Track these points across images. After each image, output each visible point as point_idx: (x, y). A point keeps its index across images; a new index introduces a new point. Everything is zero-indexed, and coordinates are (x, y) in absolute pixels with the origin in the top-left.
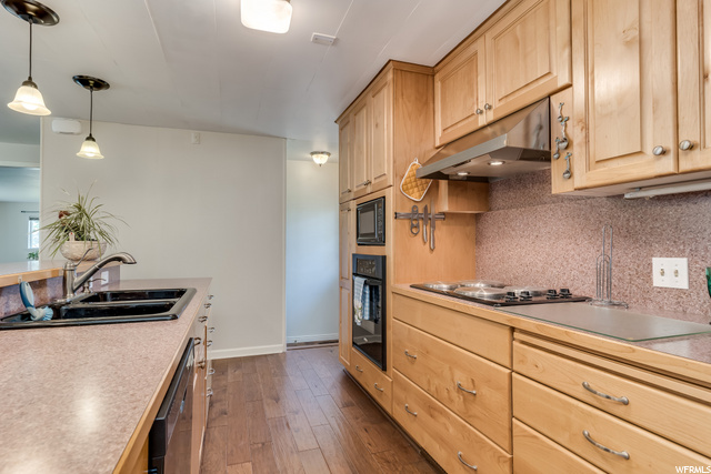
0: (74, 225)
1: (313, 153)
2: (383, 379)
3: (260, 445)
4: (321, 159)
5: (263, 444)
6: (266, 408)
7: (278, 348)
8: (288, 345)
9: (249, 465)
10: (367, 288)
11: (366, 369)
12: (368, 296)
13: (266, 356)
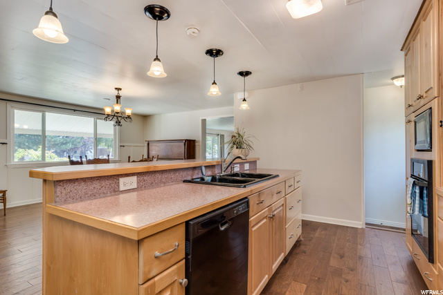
0: (238, 142)
1: (393, 79)
2: (432, 271)
3: (317, 278)
4: (401, 82)
5: (319, 279)
6: (332, 259)
7: (359, 224)
8: (367, 224)
9: (305, 286)
10: (417, 188)
11: (422, 259)
12: (418, 195)
13: (348, 227)
